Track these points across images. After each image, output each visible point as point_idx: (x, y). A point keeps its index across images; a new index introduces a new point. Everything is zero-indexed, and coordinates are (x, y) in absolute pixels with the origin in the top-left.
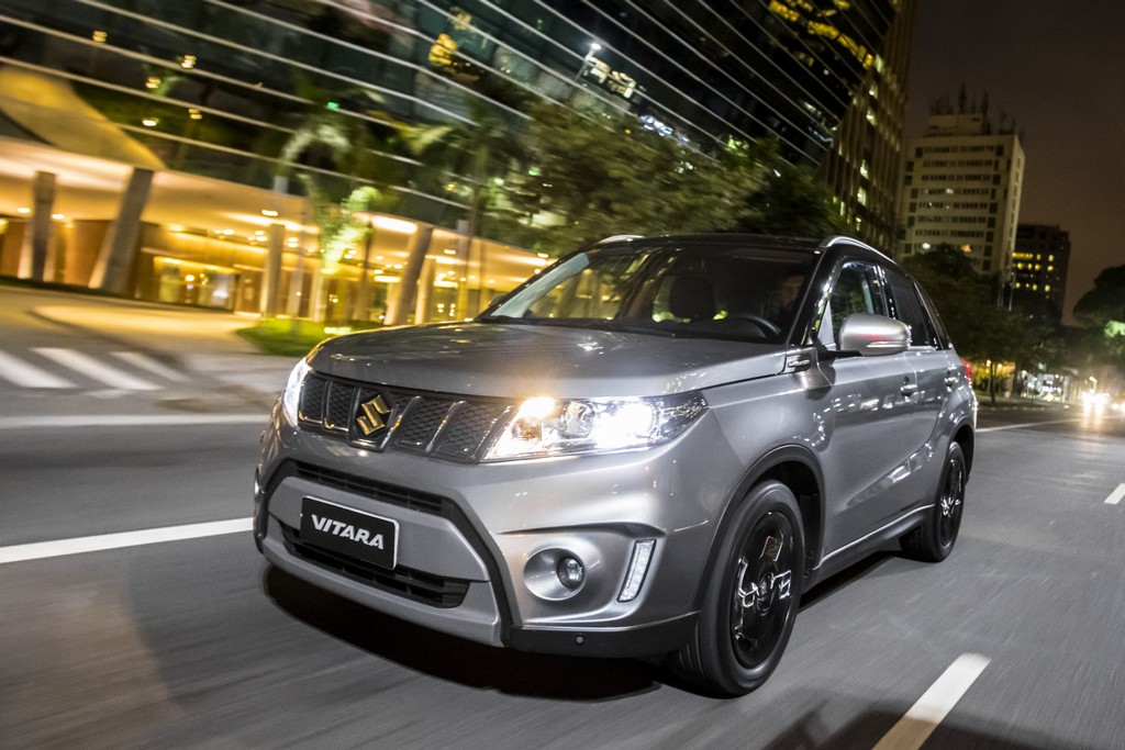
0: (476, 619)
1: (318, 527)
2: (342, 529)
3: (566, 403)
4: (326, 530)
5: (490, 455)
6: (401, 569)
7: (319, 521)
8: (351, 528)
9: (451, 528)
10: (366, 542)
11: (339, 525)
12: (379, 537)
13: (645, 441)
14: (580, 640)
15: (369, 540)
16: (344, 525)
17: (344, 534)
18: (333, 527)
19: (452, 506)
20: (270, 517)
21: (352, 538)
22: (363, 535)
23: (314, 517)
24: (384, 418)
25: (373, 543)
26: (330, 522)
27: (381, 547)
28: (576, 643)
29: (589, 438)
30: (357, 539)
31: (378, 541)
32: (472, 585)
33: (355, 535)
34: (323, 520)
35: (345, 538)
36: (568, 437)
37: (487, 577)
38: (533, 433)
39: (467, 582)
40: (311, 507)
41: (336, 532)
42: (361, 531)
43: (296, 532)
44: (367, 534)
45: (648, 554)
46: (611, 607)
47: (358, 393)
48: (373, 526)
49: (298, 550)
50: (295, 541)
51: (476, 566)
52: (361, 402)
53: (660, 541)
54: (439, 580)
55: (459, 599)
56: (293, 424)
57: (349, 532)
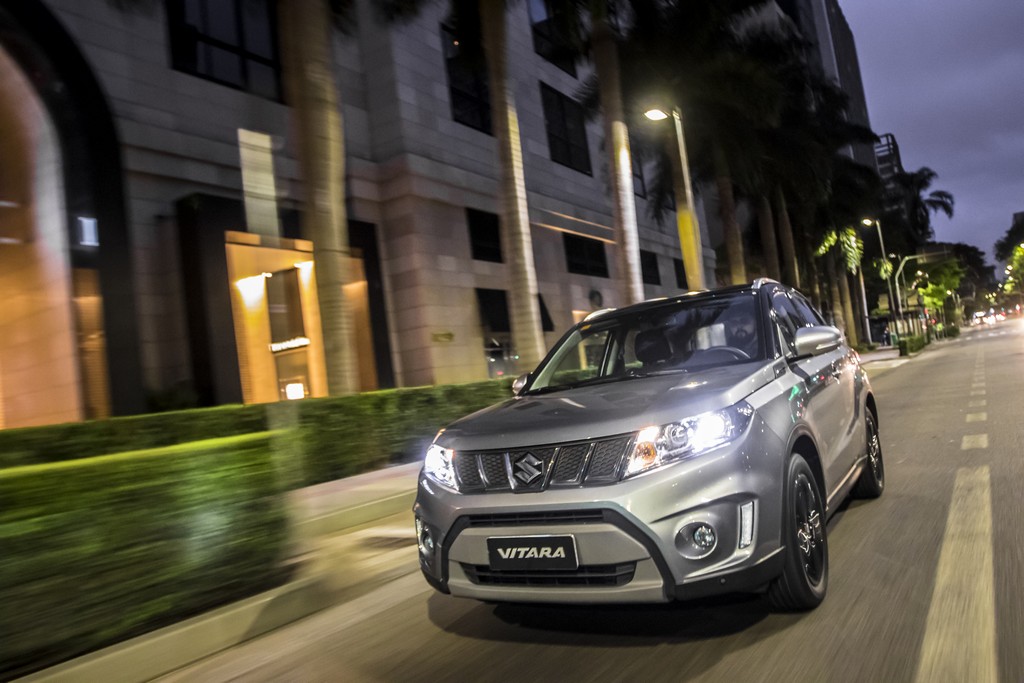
0: (647, 585)
1: (505, 556)
2: (526, 553)
3: (663, 427)
4: (512, 556)
5: (626, 474)
6: (582, 568)
7: (505, 552)
8: (534, 550)
9: (613, 528)
10: (549, 556)
11: (523, 550)
12: (560, 549)
13: (723, 440)
14: (723, 581)
15: (552, 554)
16: (527, 549)
17: (529, 555)
18: (518, 553)
19: (610, 513)
20: (451, 563)
21: (536, 556)
22: (546, 552)
23: (500, 551)
24: (538, 468)
25: (556, 555)
26: (515, 550)
27: (563, 556)
28: (722, 584)
29: (688, 446)
30: (541, 556)
31: (560, 552)
32: (638, 564)
33: (539, 554)
34: (509, 550)
35: (530, 558)
36: (672, 450)
37: (648, 555)
38: (647, 452)
39: (634, 563)
40: (493, 545)
41: (521, 556)
42: (543, 549)
43: (480, 568)
44: (549, 550)
45: (751, 513)
46: (737, 553)
47: (507, 457)
48: (553, 543)
49: (483, 580)
50: (479, 574)
51: (639, 549)
52: (514, 462)
53: (756, 502)
54: (612, 567)
55: (629, 577)
56: (455, 492)
57: (533, 552)
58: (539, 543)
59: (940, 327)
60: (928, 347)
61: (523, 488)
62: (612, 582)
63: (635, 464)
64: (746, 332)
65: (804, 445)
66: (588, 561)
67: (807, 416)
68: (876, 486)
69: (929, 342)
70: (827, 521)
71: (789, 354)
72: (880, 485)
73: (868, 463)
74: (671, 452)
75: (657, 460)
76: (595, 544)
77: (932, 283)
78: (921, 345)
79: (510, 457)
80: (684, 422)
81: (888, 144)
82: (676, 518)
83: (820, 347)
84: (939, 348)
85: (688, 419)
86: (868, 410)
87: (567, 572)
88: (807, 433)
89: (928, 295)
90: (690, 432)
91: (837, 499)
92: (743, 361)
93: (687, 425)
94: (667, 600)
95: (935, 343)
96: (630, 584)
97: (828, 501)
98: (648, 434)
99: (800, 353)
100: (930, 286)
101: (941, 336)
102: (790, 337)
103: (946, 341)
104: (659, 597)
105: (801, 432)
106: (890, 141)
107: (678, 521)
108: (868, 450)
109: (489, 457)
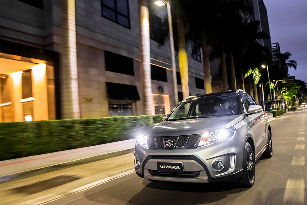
0: (203, 178)
1: (162, 168)
2: (168, 167)
3: (210, 133)
4: (164, 168)
5: (199, 146)
6: (185, 172)
7: (162, 167)
8: (171, 166)
9: (194, 161)
11: (167, 166)
12: (178, 166)
13: (227, 137)
15: (176, 168)
18: (166, 167)
19: (194, 157)
20: (145, 169)
21: (171, 168)
22: (174, 167)
23: (160, 166)
24: (173, 143)
25: (177, 168)
26: (165, 166)
27: (179, 168)
28: (225, 178)
29: (216, 139)
30: (173, 168)
31: (178, 167)
33: (172, 167)
34: (163, 166)
37: (204, 170)
38: (205, 140)
39: (200, 171)
40: (159, 164)
41: (167, 168)
42: (173, 166)
43: (154, 171)
44: (175, 166)
45: (234, 158)
46: (230, 170)
47: (163, 139)
48: (176, 164)
49: (154, 175)
50: (153, 173)
51: (201, 168)
52: (165, 140)
53: (236, 156)
54: (193, 172)
55: (198, 175)
56: (148, 149)
57: (170, 167)
58: (172, 164)
59: (290, 107)
60: (284, 114)
61: (168, 148)
62: (193, 177)
63: (201, 143)
64: (233, 105)
65: (250, 140)
66: (186, 170)
67: (251, 132)
68: (270, 154)
69: (285, 112)
70: (255, 163)
71: (247, 113)
72: (271, 154)
73: (268, 147)
74: (212, 140)
75: (207, 142)
76: (188, 166)
77: (288, 92)
78: (282, 113)
79: (164, 139)
80: (216, 131)
81: (276, 46)
82: (213, 159)
83: (256, 111)
84: (288, 114)
85: (217, 131)
86: (269, 131)
87: (180, 173)
88: (251, 137)
89: (286, 96)
90: (217, 134)
91: (258, 157)
92: (233, 114)
93: (217, 133)
94: (209, 183)
95: (288, 112)
96: (198, 177)
97: (256, 157)
98: (205, 134)
99: (250, 113)
100: (287, 93)
101: (290, 110)
102: (247, 108)
103: (292, 112)
104: (206, 182)
105: (249, 136)
106: (277, 45)
107: (213, 160)
108: (268, 143)
109: (158, 139)
